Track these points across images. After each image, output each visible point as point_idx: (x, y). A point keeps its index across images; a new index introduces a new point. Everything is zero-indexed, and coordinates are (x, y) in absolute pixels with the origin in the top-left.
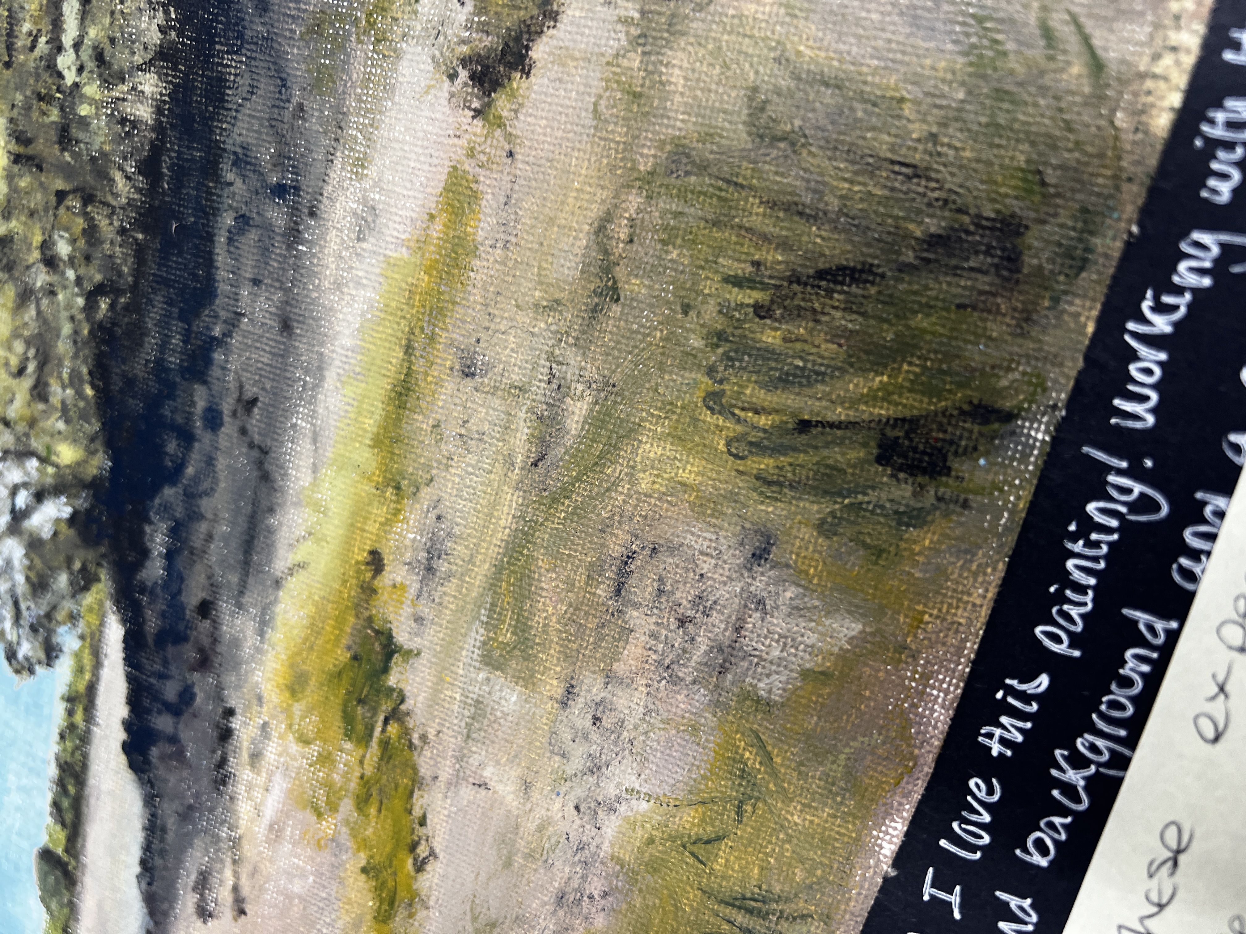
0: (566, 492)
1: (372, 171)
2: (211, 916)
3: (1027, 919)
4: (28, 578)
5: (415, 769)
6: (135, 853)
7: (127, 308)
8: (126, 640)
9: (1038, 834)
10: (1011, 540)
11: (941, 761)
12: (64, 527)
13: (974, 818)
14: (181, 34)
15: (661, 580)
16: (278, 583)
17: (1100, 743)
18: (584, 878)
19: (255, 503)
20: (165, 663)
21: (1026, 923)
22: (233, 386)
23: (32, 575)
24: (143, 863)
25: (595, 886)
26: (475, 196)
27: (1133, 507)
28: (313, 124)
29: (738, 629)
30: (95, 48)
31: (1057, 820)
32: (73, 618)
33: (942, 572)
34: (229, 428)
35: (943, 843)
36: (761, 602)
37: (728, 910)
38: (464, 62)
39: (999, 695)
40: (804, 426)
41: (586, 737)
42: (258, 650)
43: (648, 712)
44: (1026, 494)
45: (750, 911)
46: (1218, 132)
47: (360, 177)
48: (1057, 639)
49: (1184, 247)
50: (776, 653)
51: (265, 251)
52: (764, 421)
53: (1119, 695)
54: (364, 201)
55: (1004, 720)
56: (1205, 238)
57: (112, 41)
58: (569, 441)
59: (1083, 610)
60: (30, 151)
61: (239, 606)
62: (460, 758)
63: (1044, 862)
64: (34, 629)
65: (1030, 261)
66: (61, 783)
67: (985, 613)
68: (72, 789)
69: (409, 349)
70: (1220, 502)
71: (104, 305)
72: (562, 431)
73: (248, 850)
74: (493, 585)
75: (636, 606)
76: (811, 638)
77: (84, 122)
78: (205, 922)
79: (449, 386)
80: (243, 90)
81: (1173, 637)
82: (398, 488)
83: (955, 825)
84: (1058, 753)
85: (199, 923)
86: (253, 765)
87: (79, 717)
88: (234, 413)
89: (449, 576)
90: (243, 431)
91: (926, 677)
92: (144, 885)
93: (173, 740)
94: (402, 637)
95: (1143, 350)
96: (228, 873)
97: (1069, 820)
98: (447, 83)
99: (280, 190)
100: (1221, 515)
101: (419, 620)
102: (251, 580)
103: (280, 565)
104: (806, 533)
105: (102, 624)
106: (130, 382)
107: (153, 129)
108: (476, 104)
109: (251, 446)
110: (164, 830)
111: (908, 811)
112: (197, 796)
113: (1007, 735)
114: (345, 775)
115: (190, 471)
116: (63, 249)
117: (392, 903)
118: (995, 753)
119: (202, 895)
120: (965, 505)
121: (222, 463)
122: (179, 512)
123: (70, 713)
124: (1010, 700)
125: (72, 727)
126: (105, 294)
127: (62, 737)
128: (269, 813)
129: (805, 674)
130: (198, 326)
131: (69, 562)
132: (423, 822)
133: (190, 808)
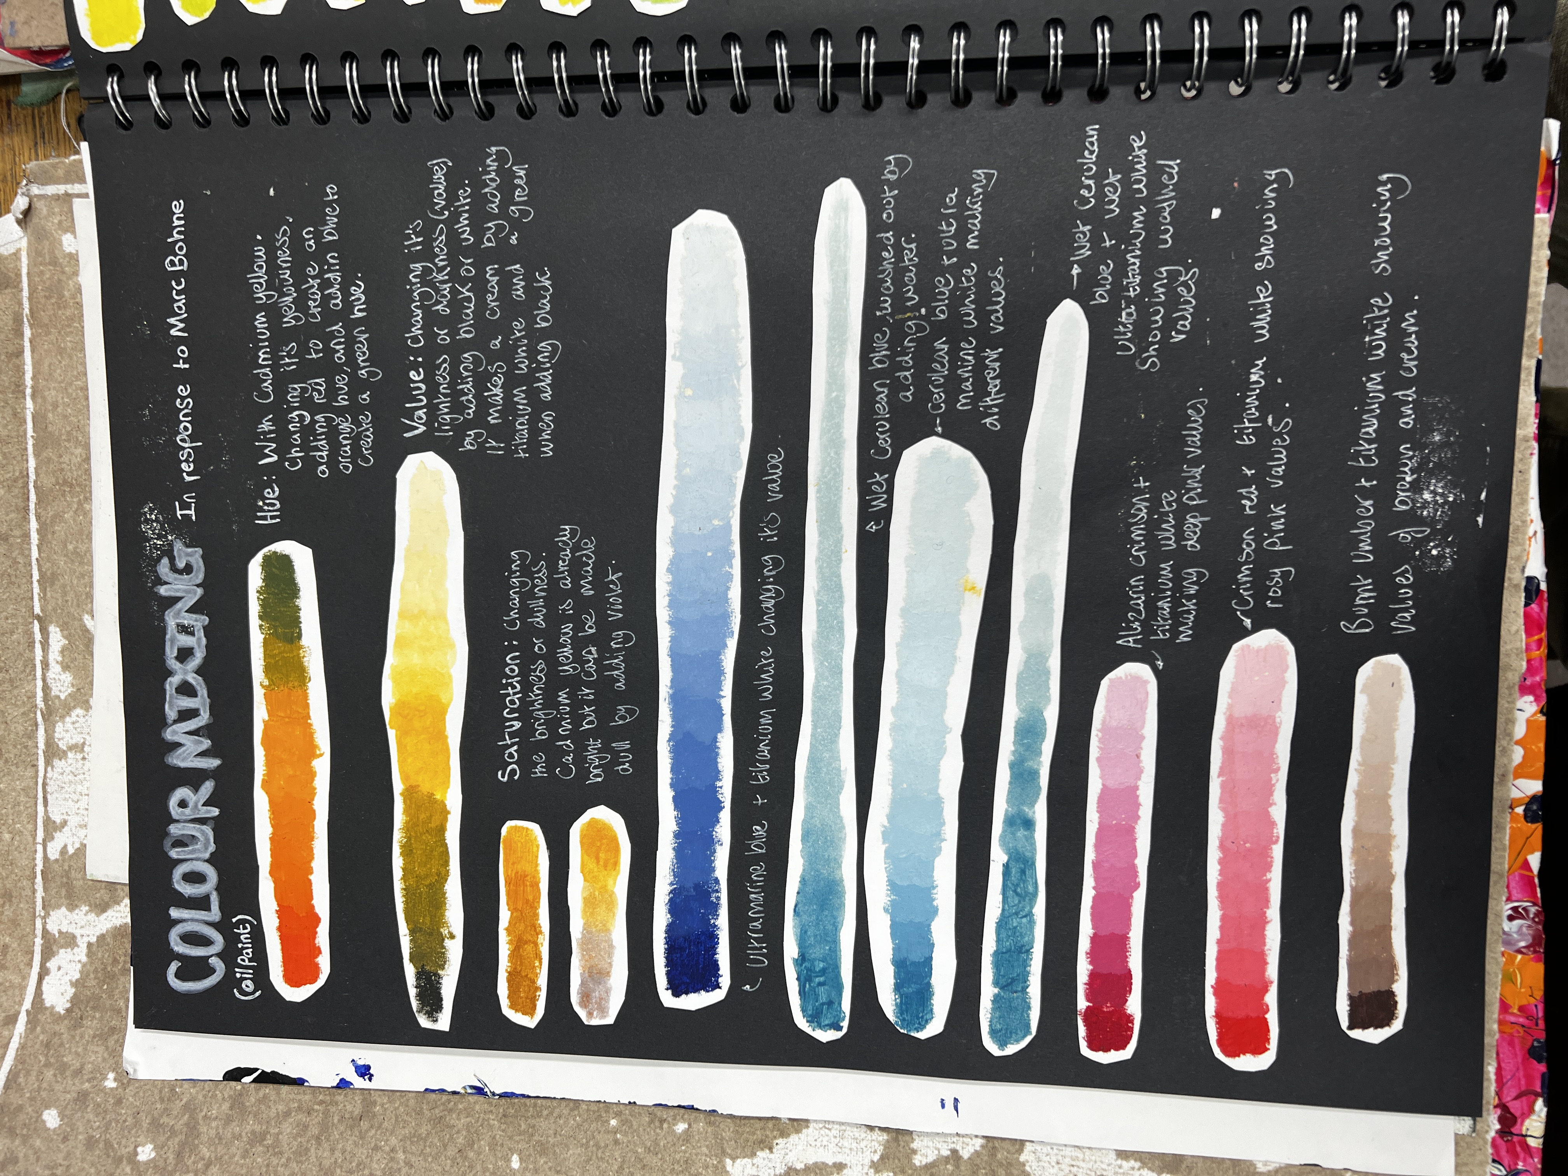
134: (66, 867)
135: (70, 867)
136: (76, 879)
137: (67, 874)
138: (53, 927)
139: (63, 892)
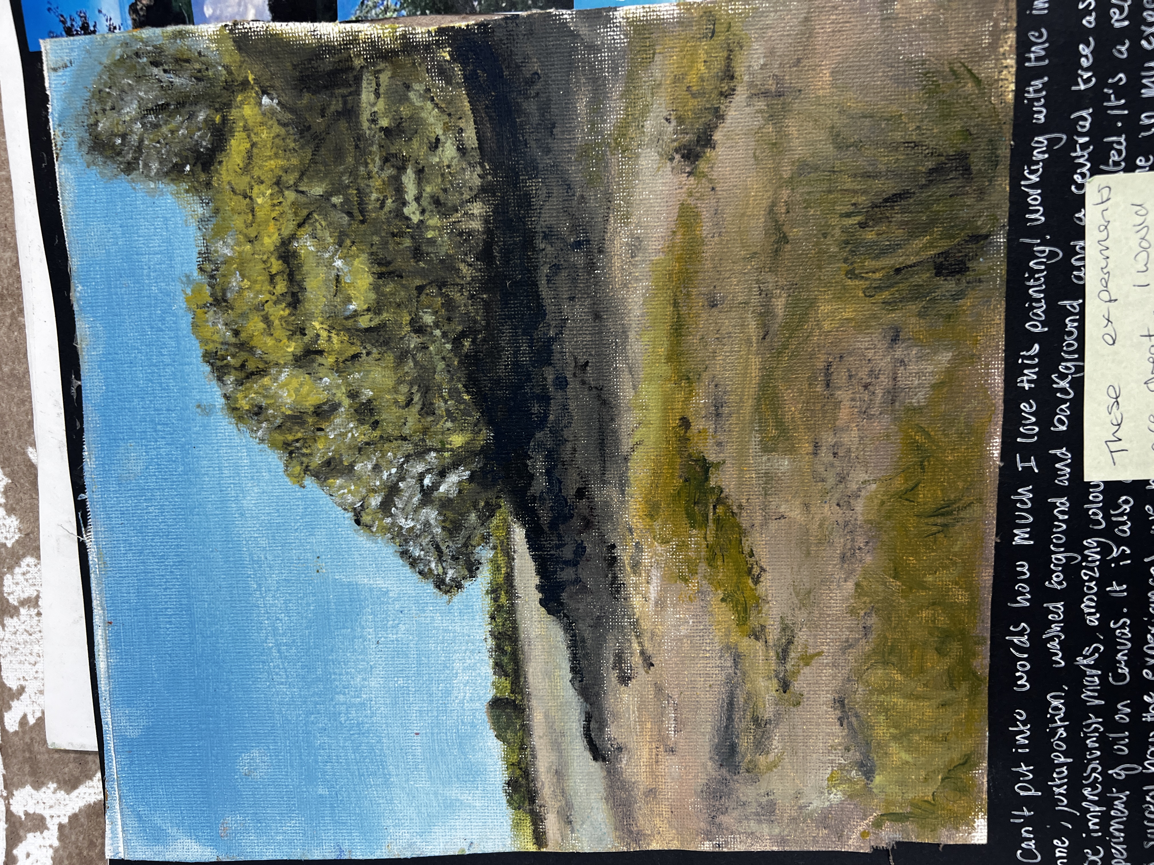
0: (785, 347)
1: (634, 219)
2: (630, 679)
3: (1066, 457)
4: (444, 528)
5: (739, 527)
6: (566, 665)
7: (484, 340)
8: (527, 536)
9: (1058, 416)
10: (1004, 289)
11: (1006, 402)
12: (466, 485)
13: (1028, 422)
14: (495, 175)
15: (849, 370)
16: (626, 459)
17: (1069, 364)
18: (853, 540)
19: (601, 420)
20: (560, 537)
21: (1067, 460)
22: (570, 360)
23: (447, 525)
24: (573, 669)
25: (860, 541)
26: (697, 215)
27: (1048, 258)
28: (592, 204)
29: (895, 379)
30: (432, 197)
31: (1063, 407)
32: (485, 539)
33: (979, 315)
34: (573, 385)
35: (1019, 440)
36: (902, 361)
37: (932, 520)
38: (677, 151)
39: (1020, 361)
40: (898, 271)
41: (832, 465)
42: (622, 502)
43: (861, 438)
44: (1004, 267)
45: (943, 515)
46: (1032, 96)
47: (627, 224)
48: (1036, 326)
49: (1033, 145)
50: (917, 382)
51: (574, 280)
52: (878, 275)
53: (1069, 340)
54: (632, 236)
55: (1026, 372)
56: (1041, 139)
57: (445, 190)
58: (779, 320)
59: (1043, 309)
60: (391, 268)
61: (604, 482)
62: (765, 508)
63: (1064, 428)
64: (455, 558)
65: (974, 169)
66: (499, 648)
67: (1003, 326)
68: (508, 649)
69: (676, 304)
70: (1081, 243)
71: (467, 343)
72: (775, 316)
73: (645, 625)
74: (757, 409)
75: (839, 388)
76: (930, 369)
77: (432, 242)
78: (627, 685)
79: (704, 316)
80: (543, 197)
81: (1082, 306)
82: (688, 379)
83: (1021, 429)
84: (1053, 376)
85: (623, 688)
86: (635, 573)
87: (503, 599)
88: (574, 375)
89: (730, 415)
90: (583, 382)
91: (987, 365)
92: (577, 684)
93: (577, 581)
94: (712, 457)
95: (1031, 191)
96: (636, 646)
97: (1068, 404)
98: (669, 164)
99: (578, 244)
100: (1083, 248)
101: (719, 444)
102: (608, 464)
103: (625, 448)
104: (913, 320)
105: (508, 533)
106: (498, 381)
107: (484, 233)
108: (688, 169)
109: (590, 389)
110: (583, 641)
111: (999, 431)
112: (601, 608)
113: (1029, 378)
114: (697, 550)
115: (551, 417)
116: (428, 319)
117: (745, 610)
118: (1027, 388)
119: (620, 669)
120: (980, 281)
121: (572, 405)
122: (549, 444)
123: (496, 600)
124: (1025, 361)
125: (499, 608)
126: (467, 336)
127: (493, 618)
128: (653, 595)
129: (933, 387)
130: (538, 334)
131: (475, 505)
132: (751, 554)
133: (599, 618)
134: (27, 740)
135: (32, 739)
136: (39, 753)
137: (29, 747)
138: (18, 809)
139: (27, 769)
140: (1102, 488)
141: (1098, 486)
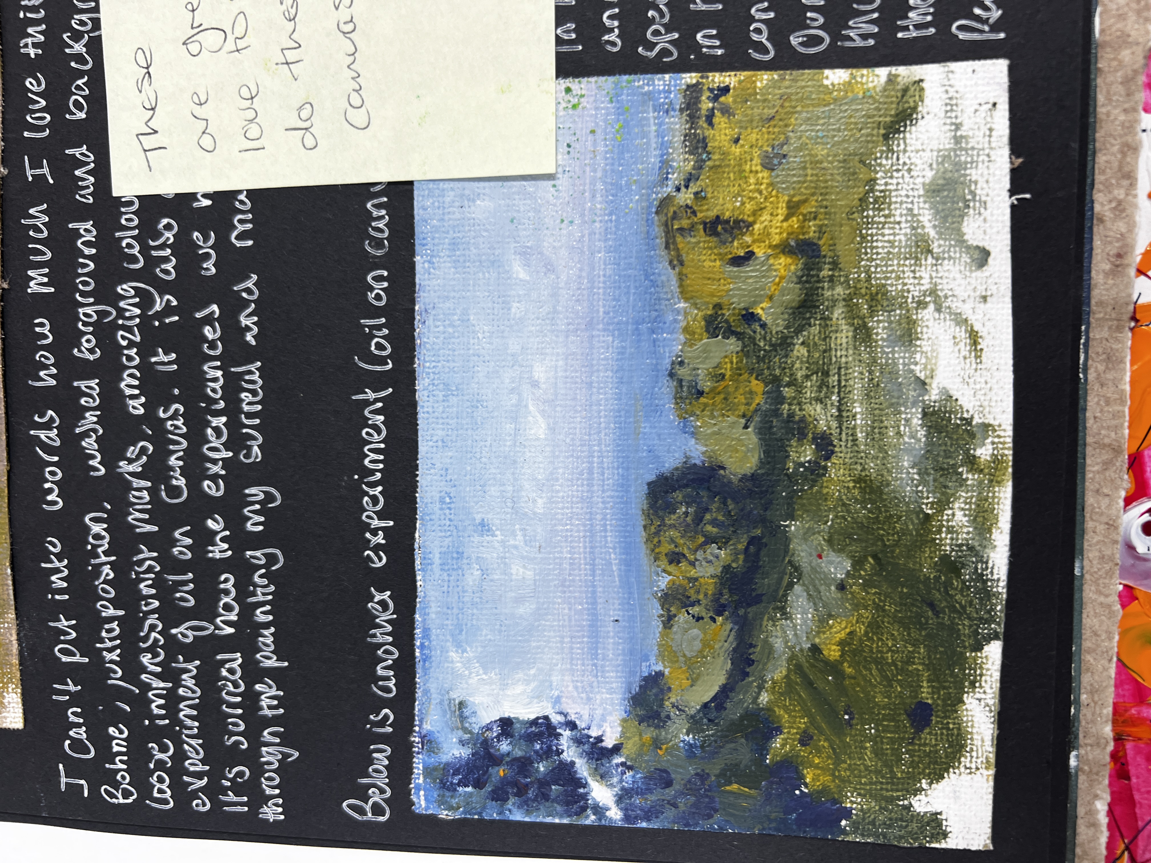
3: (88, 160)
9: (74, 97)
13: (37, 107)
17: (84, 17)
21: (88, 163)
31: (80, 82)
35: (26, 134)
39: (22, 15)
55: (30, 30)
63: (83, 116)
83: (28, 118)
84: (65, 36)
97: (86, 79)
113: (35, 40)
118: (33, 56)
124: (29, 15)
140: (136, 206)
141: (130, 203)
